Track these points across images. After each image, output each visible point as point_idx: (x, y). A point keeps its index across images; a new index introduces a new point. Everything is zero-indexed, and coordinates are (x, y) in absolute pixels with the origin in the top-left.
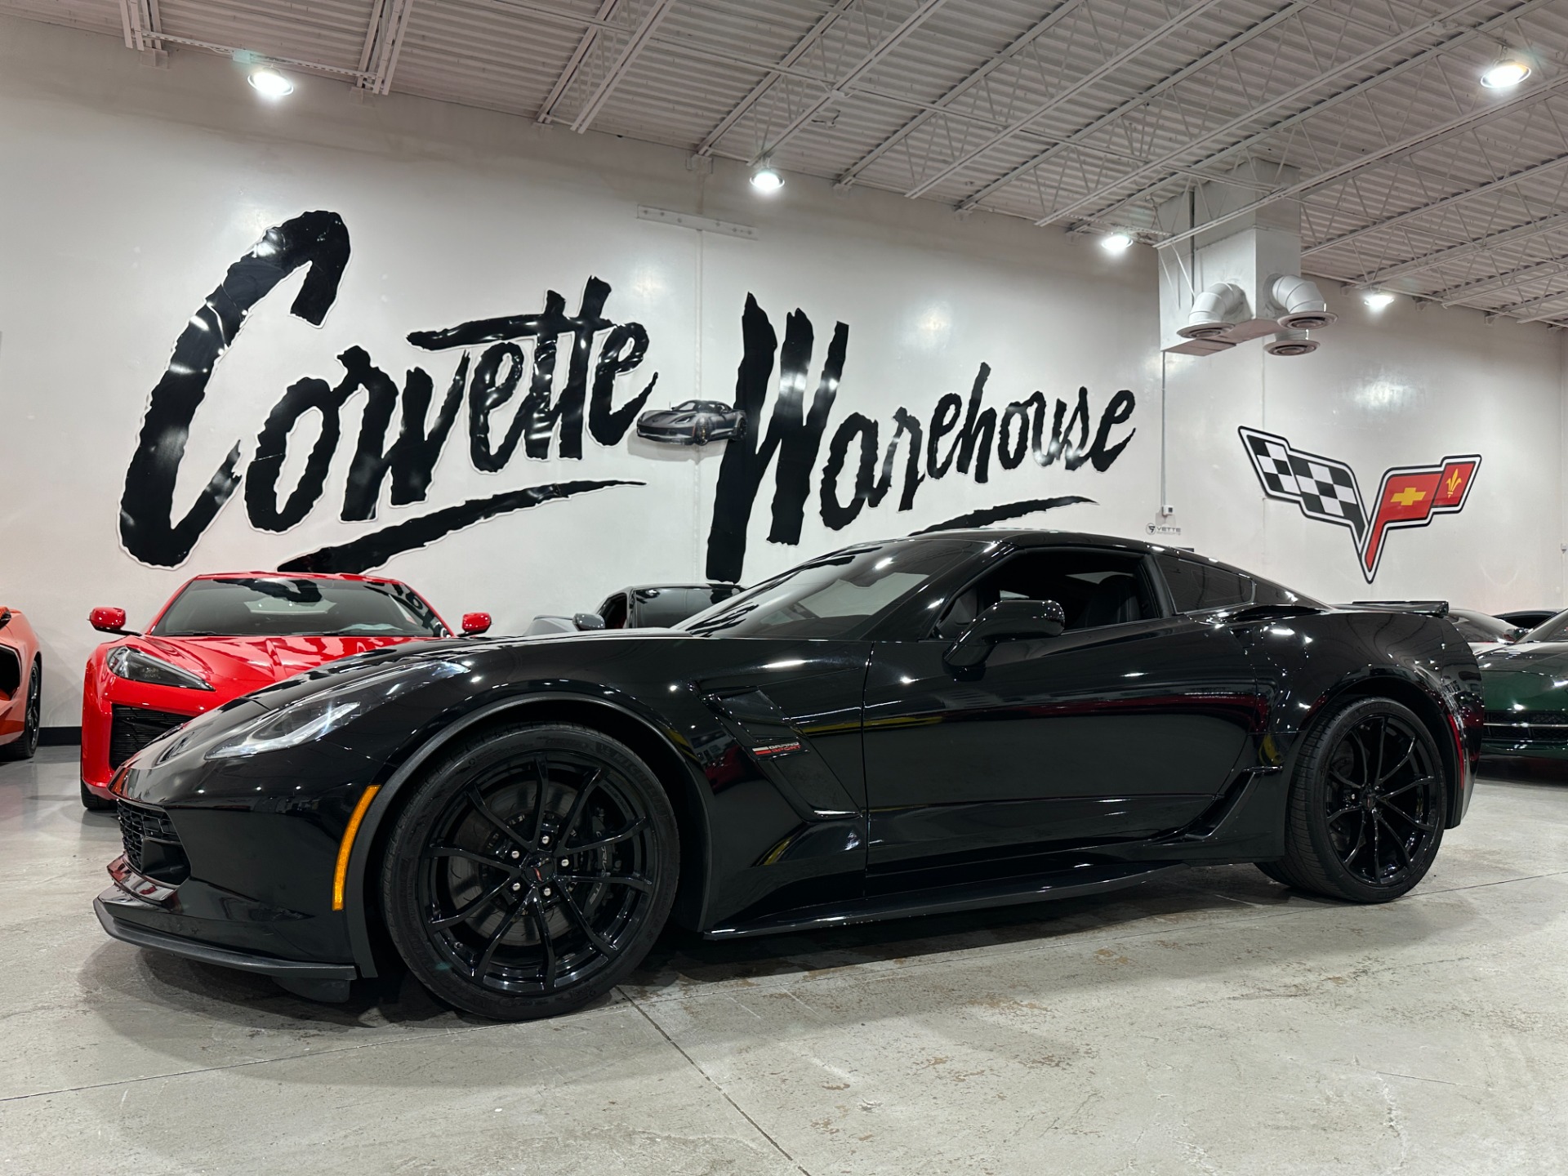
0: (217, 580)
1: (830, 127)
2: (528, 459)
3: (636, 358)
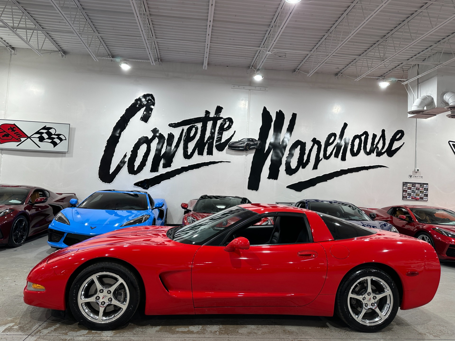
1: (284, 58)
2: (198, 155)
3: (229, 127)
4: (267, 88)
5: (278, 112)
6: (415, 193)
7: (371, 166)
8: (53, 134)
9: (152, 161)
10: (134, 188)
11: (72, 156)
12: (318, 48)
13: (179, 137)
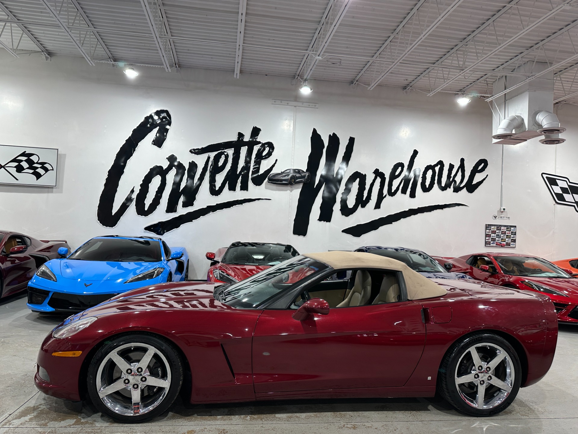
1: (339, 65)
2: (229, 191)
3: (269, 154)
4: (317, 104)
5: (332, 135)
6: (500, 237)
7: (447, 204)
8: (35, 162)
9: (168, 198)
10: (144, 233)
11: (62, 192)
12: (382, 53)
13: (203, 167)
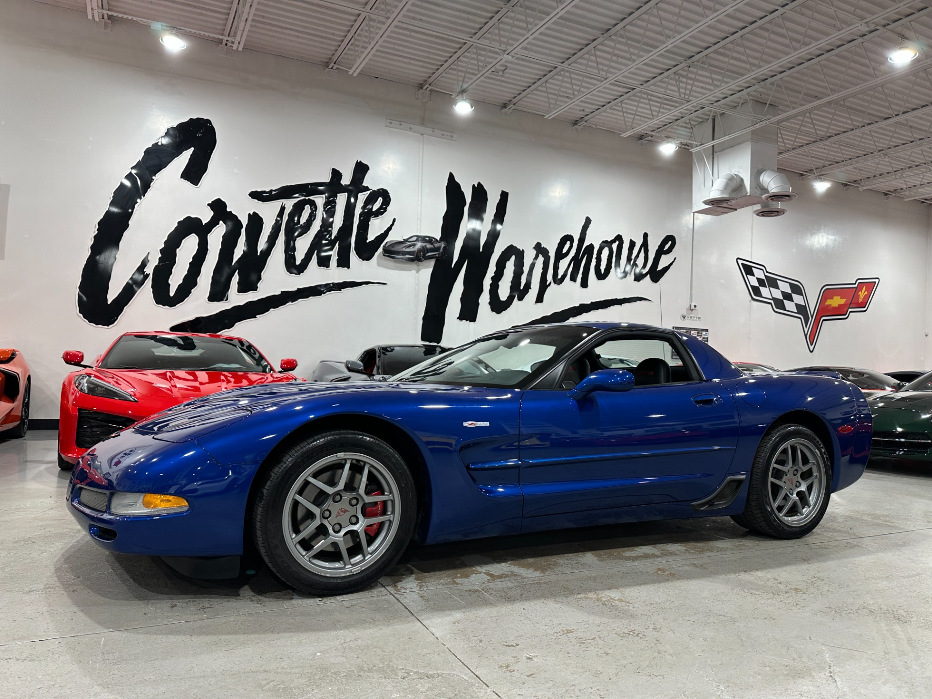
0: (136, 336)
1: (501, 76)
2: (316, 265)
3: (383, 209)
4: (455, 135)
5: (476, 186)
7: (627, 297)
9: (212, 275)
13: (273, 224)
